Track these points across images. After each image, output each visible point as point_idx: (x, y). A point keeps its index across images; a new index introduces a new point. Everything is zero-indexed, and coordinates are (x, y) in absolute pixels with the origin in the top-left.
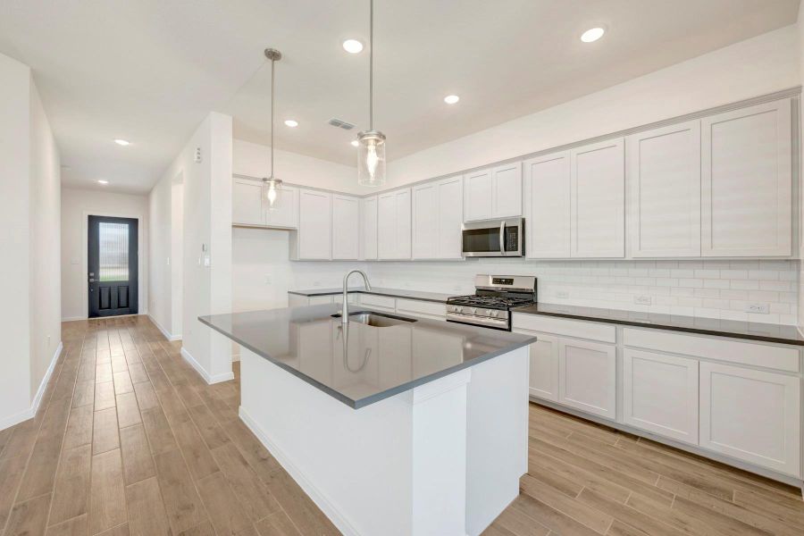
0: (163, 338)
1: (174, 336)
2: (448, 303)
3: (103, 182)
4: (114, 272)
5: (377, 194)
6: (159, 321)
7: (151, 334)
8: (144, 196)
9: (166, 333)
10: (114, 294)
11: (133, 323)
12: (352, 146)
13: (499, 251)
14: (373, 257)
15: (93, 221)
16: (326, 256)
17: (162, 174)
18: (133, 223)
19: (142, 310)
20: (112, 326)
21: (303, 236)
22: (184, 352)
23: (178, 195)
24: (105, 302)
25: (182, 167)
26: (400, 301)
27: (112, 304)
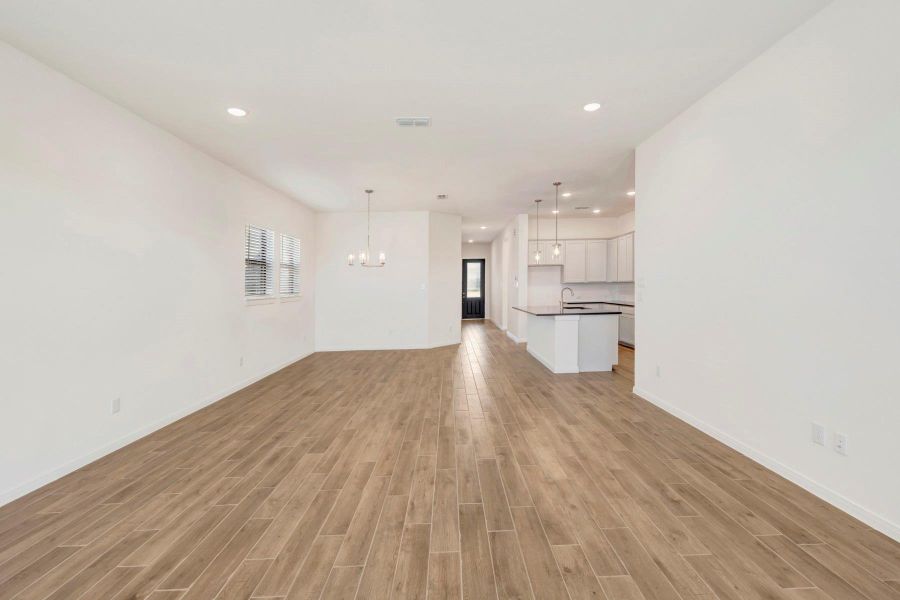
0: (498, 329)
1: (504, 327)
3: (471, 241)
4: (473, 293)
5: (618, 237)
6: (496, 321)
7: (492, 325)
8: (488, 245)
9: (500, 326)
10: (474, 305)
11: (483, 322)
12: (594, 214)
15: (465, 262)
16: (583, 280)
17: (498, 236)
18: (483, 261)
19: (487, 317)
20: (473, 322)
21: (566, 268)
22: (509, 334)
23: (506, 247)
24: (469, 311)
25: (508, 234)
27: (473, 310)
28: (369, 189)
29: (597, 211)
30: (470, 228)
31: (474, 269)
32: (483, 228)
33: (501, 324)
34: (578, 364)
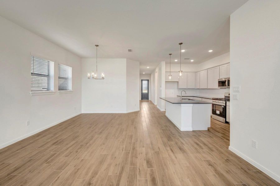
1: (156, 104)
2: (212, 99)
3: (144, 73)
4: (145, 91)
5: (200, 71)
7: (151, 103)
8: (150, 75)
9: (154, 103)
10: (145, 95)
11: (148, 101)
12: (191, 62)
13: (226, 86)
14: (199, 88)
15: (142, 80)
17: (153, 71)
18: (148, 80)
19: (150, 99)
20: (145, 101)
21: (180, 83)
22: (158, 107)
23: (156, 75)
25: (157, 70)
26: (203, 99)
27: (145, 97)
28: (97, 44)
29: (192, 61)
30: (143, 67)
31: (145, 83)
32: (148, 67)
33: (155, 102)
34: (192, 127)
